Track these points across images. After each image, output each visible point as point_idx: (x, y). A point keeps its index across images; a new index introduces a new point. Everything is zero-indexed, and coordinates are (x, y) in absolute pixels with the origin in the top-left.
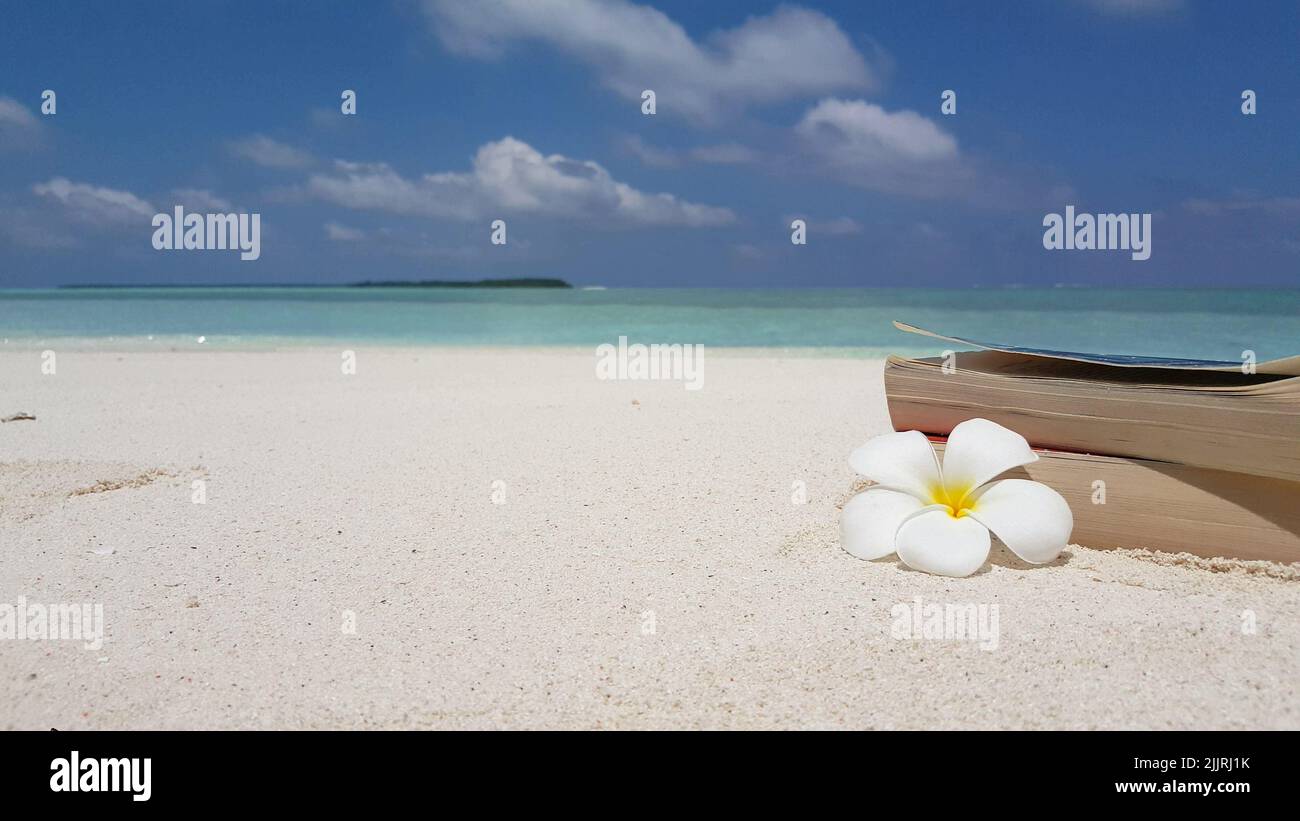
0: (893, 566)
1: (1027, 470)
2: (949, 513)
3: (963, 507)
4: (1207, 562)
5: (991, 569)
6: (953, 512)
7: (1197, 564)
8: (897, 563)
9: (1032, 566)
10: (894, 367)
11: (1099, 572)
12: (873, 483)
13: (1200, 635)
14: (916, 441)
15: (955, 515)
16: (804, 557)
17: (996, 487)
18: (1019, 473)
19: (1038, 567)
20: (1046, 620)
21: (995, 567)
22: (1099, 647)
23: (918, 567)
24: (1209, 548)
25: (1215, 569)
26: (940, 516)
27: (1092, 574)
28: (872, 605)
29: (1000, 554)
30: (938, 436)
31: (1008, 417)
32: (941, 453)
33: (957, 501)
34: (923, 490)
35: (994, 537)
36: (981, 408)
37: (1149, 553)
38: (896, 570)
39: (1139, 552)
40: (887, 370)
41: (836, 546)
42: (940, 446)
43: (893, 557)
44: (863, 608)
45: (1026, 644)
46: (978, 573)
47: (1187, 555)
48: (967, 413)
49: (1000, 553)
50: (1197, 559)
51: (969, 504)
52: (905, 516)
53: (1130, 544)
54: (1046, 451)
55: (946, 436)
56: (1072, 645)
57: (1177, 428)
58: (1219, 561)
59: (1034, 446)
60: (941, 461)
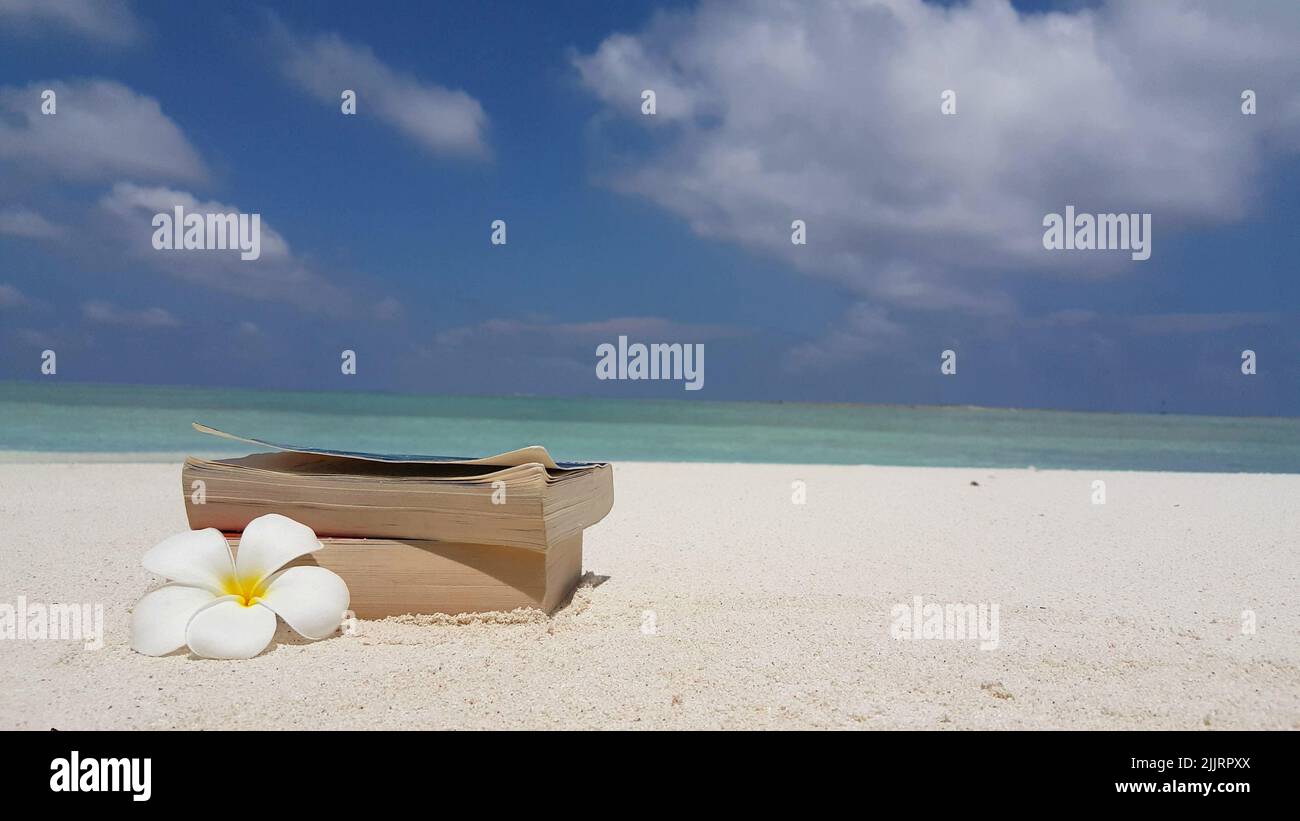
0: (183, 658)
1: (315, 557)
2: (241, 604)
3: (255, 596)
4: (454, 619)
5: (276, 647)
6: (244, 601)
7: (447, 621)
8: (188, 655)
9: (312, 641)
10: (193, 469)
11: (369, 637)
12: (168, 581)
13: (438, 673)
14: (213, 537)
15: (247, 604)
16: (88, 662)
17: (285, 574)
18: (306, 560)
19: (319, 641)
20: (318, 682)
21: (280, 646)
22: (359, 694)
23: (206, 655)
24: (456, 607)
25: (460, 622)
26: (232, 606)
27: (363, 640)
28: (158, 694)
29: (286, 635)
30: (233, 532)
31: (297, 511)
32: (235, 548)
33: (248, 590)
34: (215, 582)
35: (279, 619)
36: (275, 504)
37: (412, 617)
38: (186, 661)
39: (404, 617)
40: (184, 472)
41: (125, 649)
42: (234, 542)
43: (184, 650)
44: (148, 698)
45: (298, 702)
46: (264, 652)
47: (440, 614)
48: (261, 509)
49: (285, 633)
50: (447, 617)
51: (260, 593)
52: (197, 609)
53: (396, 612)
54: (330, 539)
55: (242, 532)
56: (336, 697)
57: (433, 512)
58: (463, 616)
59: (320, 535)
60: (235, 555)
